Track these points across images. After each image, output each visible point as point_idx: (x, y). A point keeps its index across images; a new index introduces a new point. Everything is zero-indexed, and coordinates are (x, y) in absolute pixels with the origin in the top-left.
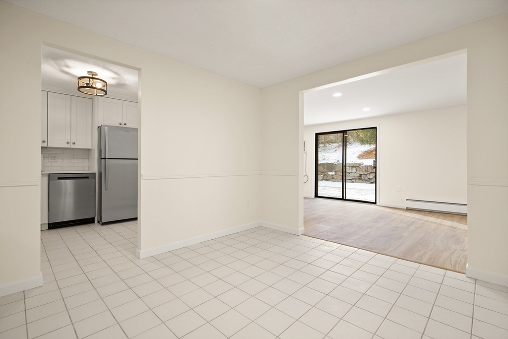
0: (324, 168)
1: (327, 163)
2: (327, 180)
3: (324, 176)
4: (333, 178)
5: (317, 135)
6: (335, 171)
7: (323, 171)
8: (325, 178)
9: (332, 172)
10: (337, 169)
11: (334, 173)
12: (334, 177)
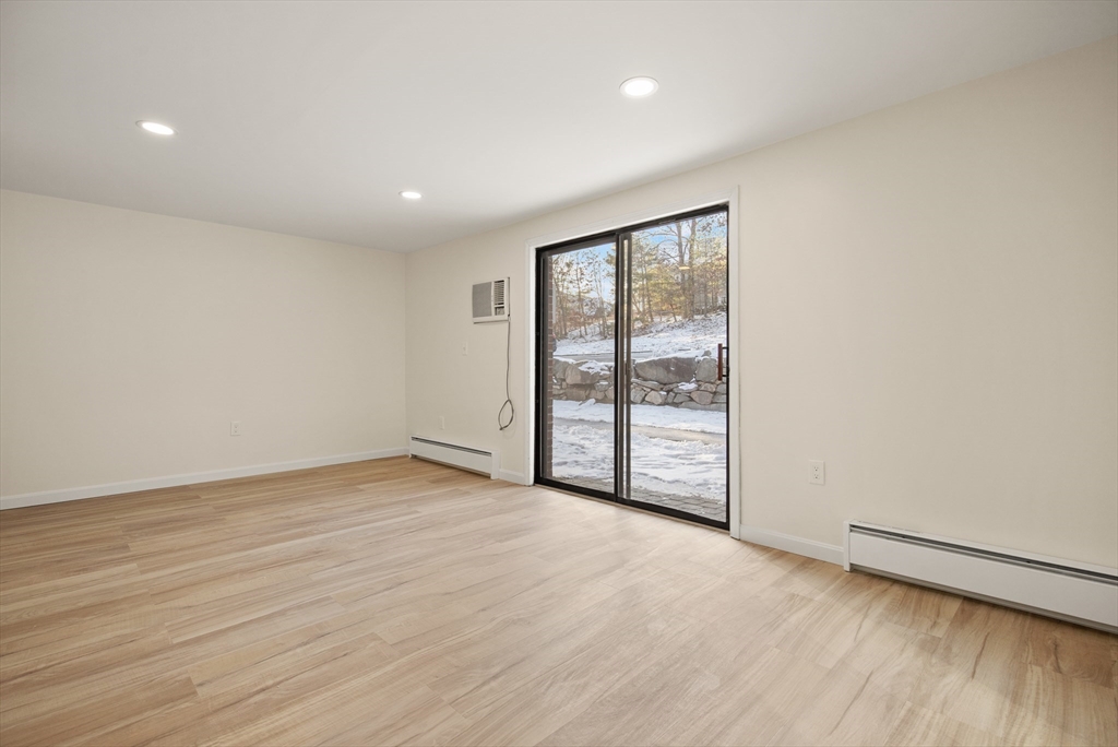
0: (669, 371)
1: (676, 358)
2: (676, 405)
3: (668, 392)
4: (692, 400)
5: (540, 252)
6: (697, 381)
7: (666, 381)
8: (670, 400)
9: (689, 382)
10: (701, 374)
11: (692, 386)
12: (694, 396)
